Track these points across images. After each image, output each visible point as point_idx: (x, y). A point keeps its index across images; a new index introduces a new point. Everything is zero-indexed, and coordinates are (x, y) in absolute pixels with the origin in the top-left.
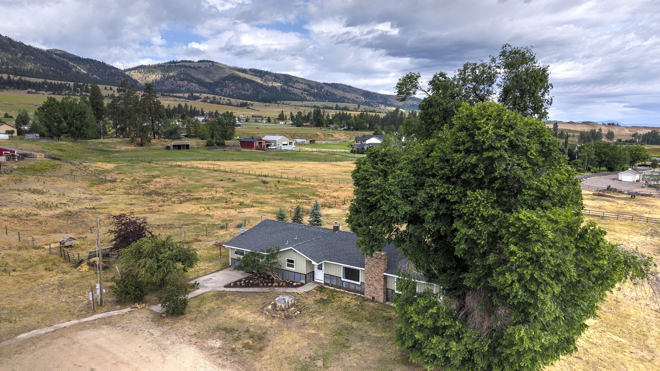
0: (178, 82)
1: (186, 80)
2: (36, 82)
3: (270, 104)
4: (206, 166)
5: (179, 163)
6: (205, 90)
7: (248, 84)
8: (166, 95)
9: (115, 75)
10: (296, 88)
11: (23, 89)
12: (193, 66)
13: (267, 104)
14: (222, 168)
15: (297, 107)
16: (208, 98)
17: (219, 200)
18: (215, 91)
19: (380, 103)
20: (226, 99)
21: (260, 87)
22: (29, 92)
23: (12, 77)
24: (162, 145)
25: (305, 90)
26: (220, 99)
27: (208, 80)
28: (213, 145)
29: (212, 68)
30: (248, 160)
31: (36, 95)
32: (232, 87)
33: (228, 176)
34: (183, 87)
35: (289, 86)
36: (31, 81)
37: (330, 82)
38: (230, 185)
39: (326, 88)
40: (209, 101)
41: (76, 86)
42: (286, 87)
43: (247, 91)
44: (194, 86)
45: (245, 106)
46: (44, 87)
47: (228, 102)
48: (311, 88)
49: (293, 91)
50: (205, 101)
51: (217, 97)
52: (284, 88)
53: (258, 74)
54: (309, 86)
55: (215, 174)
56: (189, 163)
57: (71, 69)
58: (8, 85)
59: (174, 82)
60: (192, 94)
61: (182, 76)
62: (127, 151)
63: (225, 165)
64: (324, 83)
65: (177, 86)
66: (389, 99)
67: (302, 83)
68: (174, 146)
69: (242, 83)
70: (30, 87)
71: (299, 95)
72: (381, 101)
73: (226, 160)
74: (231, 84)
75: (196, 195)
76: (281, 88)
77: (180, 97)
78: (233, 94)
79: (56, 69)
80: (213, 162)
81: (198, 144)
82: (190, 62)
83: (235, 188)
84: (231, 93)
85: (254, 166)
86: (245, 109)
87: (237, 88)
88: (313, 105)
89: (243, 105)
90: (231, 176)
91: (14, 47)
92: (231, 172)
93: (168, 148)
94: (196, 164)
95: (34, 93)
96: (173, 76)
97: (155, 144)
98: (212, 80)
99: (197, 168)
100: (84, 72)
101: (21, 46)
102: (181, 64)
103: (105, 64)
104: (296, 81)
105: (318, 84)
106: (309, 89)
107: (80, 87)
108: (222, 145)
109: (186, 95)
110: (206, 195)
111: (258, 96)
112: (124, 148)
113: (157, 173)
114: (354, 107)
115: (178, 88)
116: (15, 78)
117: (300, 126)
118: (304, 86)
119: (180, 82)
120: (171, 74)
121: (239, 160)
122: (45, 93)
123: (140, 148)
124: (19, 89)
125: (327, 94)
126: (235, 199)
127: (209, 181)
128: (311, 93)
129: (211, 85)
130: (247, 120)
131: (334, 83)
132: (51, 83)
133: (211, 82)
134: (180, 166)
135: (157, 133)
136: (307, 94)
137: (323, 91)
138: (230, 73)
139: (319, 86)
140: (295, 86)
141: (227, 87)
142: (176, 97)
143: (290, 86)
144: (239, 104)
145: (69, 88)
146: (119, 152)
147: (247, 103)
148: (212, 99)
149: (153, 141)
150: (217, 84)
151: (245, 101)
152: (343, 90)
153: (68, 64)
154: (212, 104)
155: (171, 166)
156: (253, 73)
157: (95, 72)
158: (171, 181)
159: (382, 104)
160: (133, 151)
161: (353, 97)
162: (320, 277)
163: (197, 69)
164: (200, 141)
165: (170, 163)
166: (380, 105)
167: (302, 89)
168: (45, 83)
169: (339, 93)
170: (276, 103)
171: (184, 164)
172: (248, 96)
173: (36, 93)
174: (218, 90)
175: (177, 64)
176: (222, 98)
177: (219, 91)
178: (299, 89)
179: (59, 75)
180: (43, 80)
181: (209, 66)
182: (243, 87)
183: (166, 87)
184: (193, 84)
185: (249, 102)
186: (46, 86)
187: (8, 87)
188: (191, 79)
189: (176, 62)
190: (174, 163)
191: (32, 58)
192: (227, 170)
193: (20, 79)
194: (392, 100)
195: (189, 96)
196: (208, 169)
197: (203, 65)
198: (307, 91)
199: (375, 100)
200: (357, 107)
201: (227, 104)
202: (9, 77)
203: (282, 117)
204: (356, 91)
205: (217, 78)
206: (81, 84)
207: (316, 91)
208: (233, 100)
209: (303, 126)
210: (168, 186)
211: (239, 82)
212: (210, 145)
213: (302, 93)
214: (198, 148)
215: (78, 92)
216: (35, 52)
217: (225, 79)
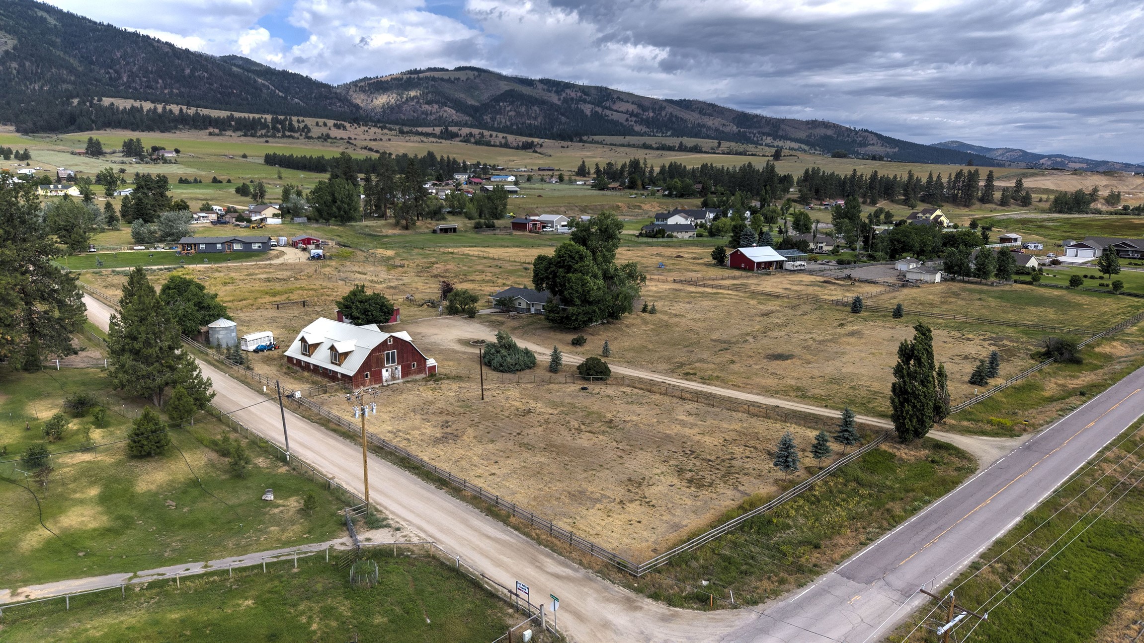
0: (423, 106)
1: (436, 103)
2: (219, 117)
3: (570, 143)
4: (476, 253)
5: (450, 250)
6: (467, 118)
7: (536, 108)
8: (407, 132)
9: (326, 98)
10: (616, 111)
11: (201, 129)
12: (446, 77)
13: (565, 144)
14: (491, 256)
15: (614, 147)
16: (471, 134)
17: (487, 282)
18: (483, 119)
19: (764, 134)
20: (501, 135)
21: (557, 111)
22: (210, 134)
23: (184, 108)
24: (428, 228)
25: (632, 114)
26: (491, 136)
27: (471, 102)
28: (481, 227)
29: (477, 81)
30: (517, 246)
31: (221, 137)
32: (510, 114)
33: (496, 263)
34: (431, 114)
35: (605, 108)
36: (212, 116)
37: (677, 98)
38: (497, 271)
39: (669, 109)
40: (473, 140)
41: (275, 121)
42: (599, 110)
43: (535, 118)
44: (449, 112)
45: (530, 148)
46: (230, 125)
47: (503, 141)
48: (644, 111)
49: (611, 117)
50: (466, 140)
51: (486, 133)
52: (596, 112)
53: (554, 89)
54: (640, 106)
55: (484, 261)
56: (459, 250)
57: (261, 90)
58: (182, 123)
59: (418, 107)
60: (447, 129)
61: (430, 95)
62: (394, 235)
63: (494, 252)
64: (666, 101)
65: (423, 113)
66: (782, 126)
67: (628, 102)
68: (441, 230)
69: (527, 106)
70: (210, 125)
71: (622, 124)
72: (767, 130)
73: (494, 246)
74: (509, 108)
75: (471, 278)
76: (592, 111)
77: (427, 135)
78: (512, 125)
79: (241, 92)
80: (483, 249)
81: (465, 226)
82: (443, 70)
83: (501, 273)
84: (508, 123)
85: (521, 254)
86: (529, 154)
87: (519, 114)
88: (641, 143)
89: (527, 147)
90: (498, 263)
91: (179, 59)
92: (499, 259)
93: (434, 232)
94: (467, 250)
95: (218, 135)
96: (415, 97)
97: (420, 227)
98: (478, 101)
99: (468, 255)
100: (281, 94)
101: (188, 57)
102: (428, 74)
103: (310, 80)
104: (618, 98)
105: (655, 102)
106: (640, 111)
107: (282, 122)
108: (491, 227)
109: (438, 130)
110: (478, 278)
111: (552, 128)
112: (390, 232)
113: (433, 260)
114: (711, 145)
115: (424, 116)
116: (189, 111)
117: (603, 189)
118: (631, 107)
119: (427, 106)
120: (412, 93)
121: (507, 247)
122: (233, 134)
123: (406, 232)
124: (196, 128)
125: (670, 119)
126: (500, 281)
127: (480, 267)
128: (642, 119)
129: (476, 109)
130: (529, 179)
131: (685, 100)
132: (240, 118)
133: (477, 104)
134: (452, 253)
135: (421, 214)
136: (636, 122)
137: (663, 114)
138: (507, 88)
139: (657, 107)
140: (615, 107)
141: (501, 114)
142: (421, 134)
143: (607, 108)
144: (521, 144)
145: (265, 126)
146: (386, 236)
147: (533, 142)
148: (478, 137)
149: (418, 223)
150: (485, 107)
151: (530, 140)
152: (700, 112)
153: (255, 81)
154: (478, 147)
155: (444, 253)
156: (545, 87)
157: (297, 93)
158: (448, 267)
159: (768, 135)
160: (400, 235)
161: (717, 124)
162: (533, 311)
163: (453, 82)
164: (467, 221)
165: (442, 250)
166: (764, 138)
167: (626, 113)
168: (231, 118)
169: (692, 117)
170: (581, 141)
171: (455, 250)
172: (536, 127)
173: (221, 135)
174: (487, 118)
175: (421, 75)
176: (494, 134)
177: (489, 120)
178: (622, 112)
179: (245, 102)
180: (228, 113)
181: (472, 77)
182: (527, 113)
183: (404, 114)
184: (447, 109)
185: (536, 140)
186: (233, 123)
187: (181, 127)
188: (445, 100)
189: (420, 72)
190: (447, 250)
191: (206, 75)
192: (496, 257)
193: (197, 112)
194: (788, 128)
195: (441, 132)
196: (478, 257)
197: (462, 76)
198: (636, 115)
199: (756, 128)
200: (716, 145)
201: (501, 146)
202: (181, 110)
203: (582, 172)
204: (723, 113)
205: (485, 96)
206: (282, 117)
207: (651, 114)
208: (511, 138)
209: (608, 189)
210: (446, 271)
211: (521, 104)
212: (478, 227)
213: (627, 120)
214: (466, 231)
215: (279, 131)
216: (210, 66)
217: (497, 99)
